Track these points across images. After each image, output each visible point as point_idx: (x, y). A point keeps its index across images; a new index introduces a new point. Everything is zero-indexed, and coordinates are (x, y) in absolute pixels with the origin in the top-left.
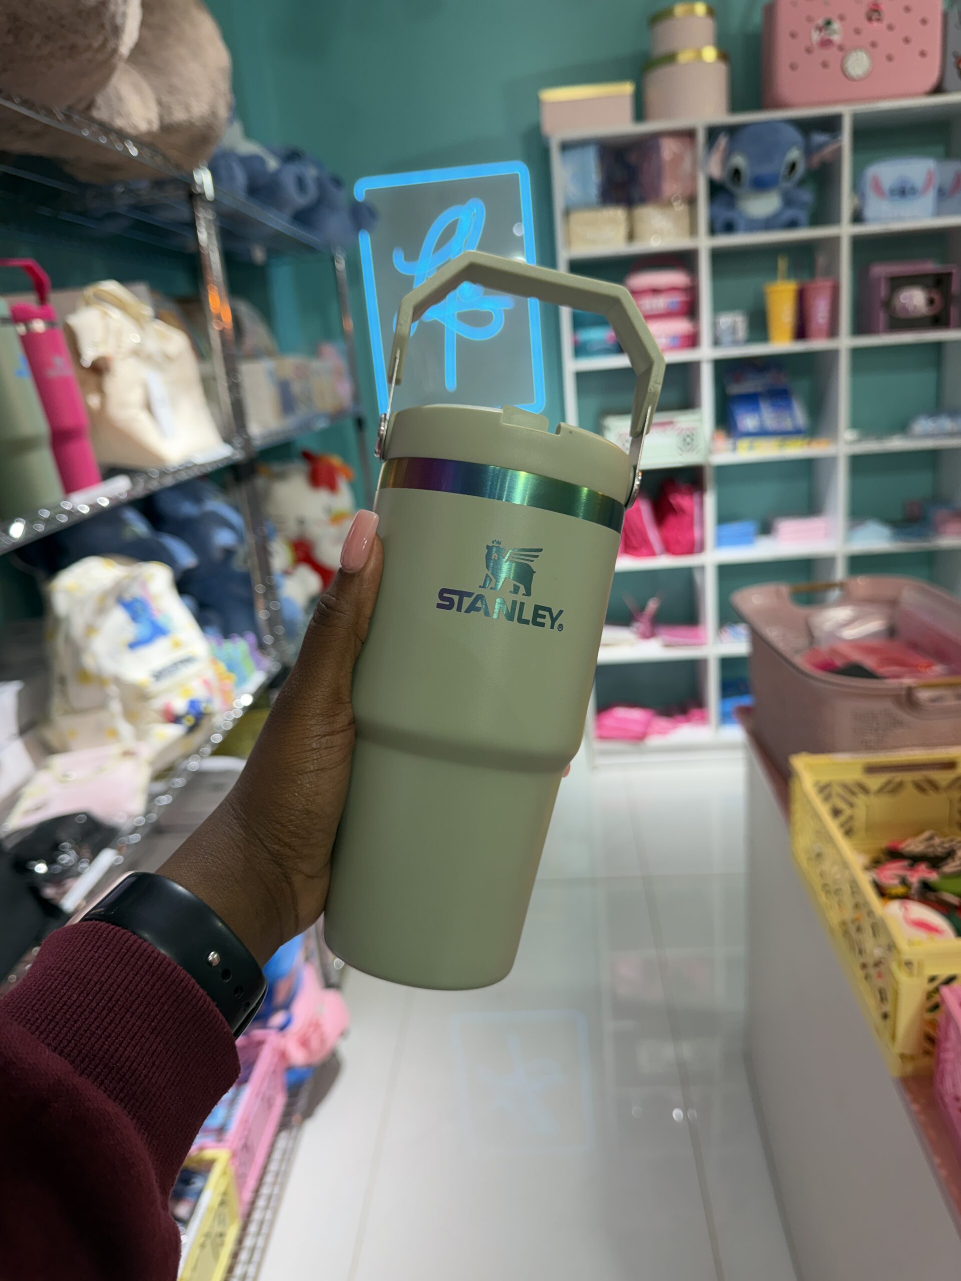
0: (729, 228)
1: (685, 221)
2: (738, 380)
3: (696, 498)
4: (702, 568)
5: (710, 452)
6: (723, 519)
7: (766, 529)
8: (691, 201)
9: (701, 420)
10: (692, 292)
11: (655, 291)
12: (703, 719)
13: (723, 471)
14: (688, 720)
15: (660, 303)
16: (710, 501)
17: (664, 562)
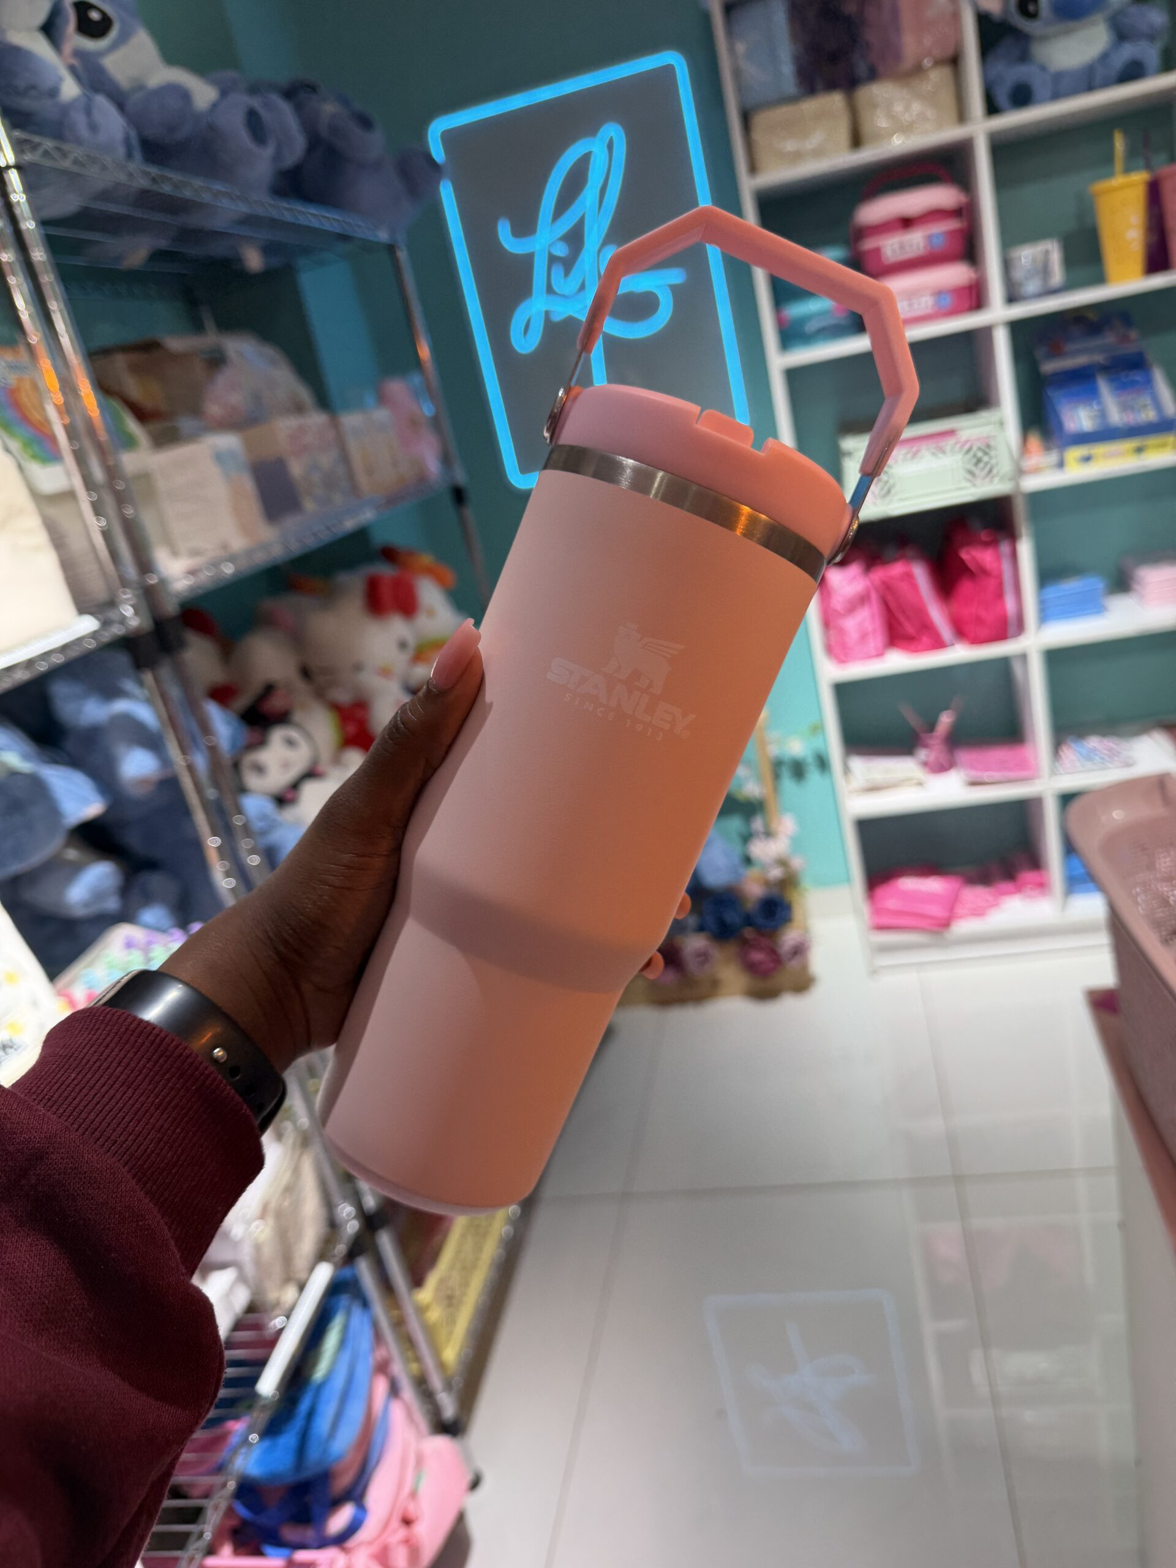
0: (1022, 97)
1: (947, 97)
2: (1056, 352)
3: (1004, 548)
4: (1024, 657)
5: (1020, 472)
6: (1047, 576)
7: (1122, 583)
8: (955, 61)
9: (1001, 423)
10: (967, 213)
11: (906, 223)
12: (1042, 886)
13: (1041, 500)
14: (1019, 890)
15: (915, 241)
16: (1025, 549)
17: (959, 653)
